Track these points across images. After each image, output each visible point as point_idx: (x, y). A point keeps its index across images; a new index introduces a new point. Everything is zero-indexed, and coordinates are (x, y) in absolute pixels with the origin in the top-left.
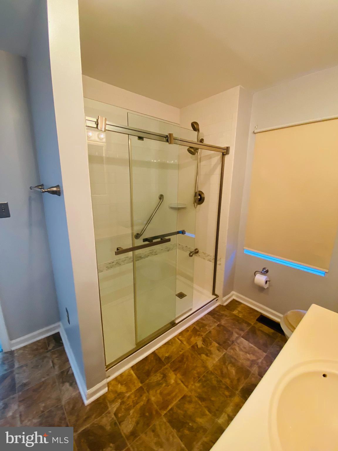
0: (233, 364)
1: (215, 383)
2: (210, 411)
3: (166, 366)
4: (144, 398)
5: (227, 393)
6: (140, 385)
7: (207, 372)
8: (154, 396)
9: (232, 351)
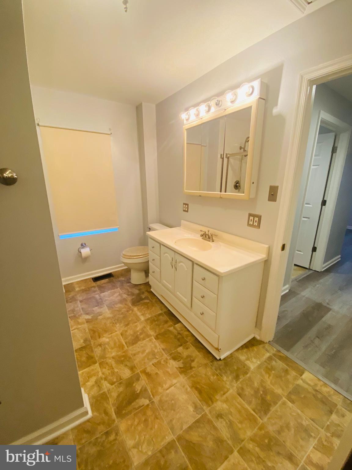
0: (116, 304)
1: (122, 316)
2: (136, 322)
3: (92, 343)
4: (110, 361)
5: (130, 312)
6: (98, 364)
7: (113, 318)
8: (112, 353)
9: (107, 302)
